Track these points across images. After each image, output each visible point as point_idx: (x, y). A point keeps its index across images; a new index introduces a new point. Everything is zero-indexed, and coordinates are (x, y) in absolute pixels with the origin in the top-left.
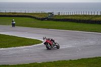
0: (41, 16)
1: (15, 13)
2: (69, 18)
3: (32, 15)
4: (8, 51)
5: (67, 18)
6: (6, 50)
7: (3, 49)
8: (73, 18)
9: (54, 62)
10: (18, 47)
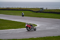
0: (36, 10)
1: (21, 8)
2: (53, 11)
3: (31, 10)
4: (16, 31)
5: (52, 11)
6: (16, 30)
7: (13, 29)
8: (55, 11)
9: (44, 37)
10: (23, 29)
